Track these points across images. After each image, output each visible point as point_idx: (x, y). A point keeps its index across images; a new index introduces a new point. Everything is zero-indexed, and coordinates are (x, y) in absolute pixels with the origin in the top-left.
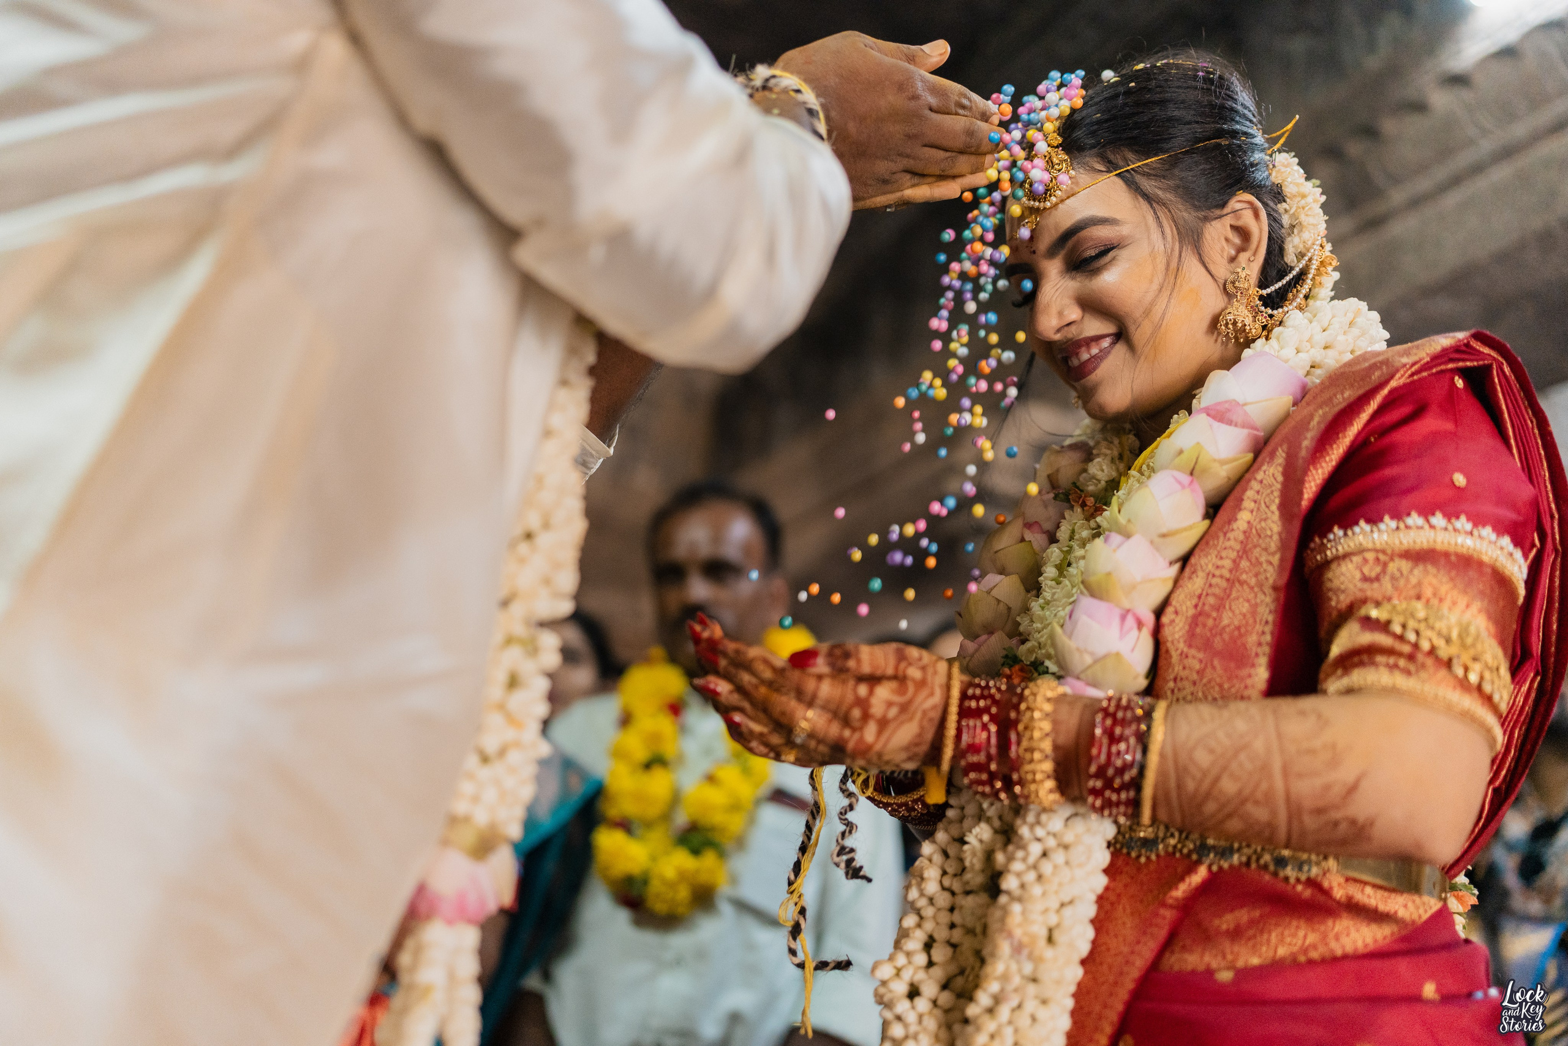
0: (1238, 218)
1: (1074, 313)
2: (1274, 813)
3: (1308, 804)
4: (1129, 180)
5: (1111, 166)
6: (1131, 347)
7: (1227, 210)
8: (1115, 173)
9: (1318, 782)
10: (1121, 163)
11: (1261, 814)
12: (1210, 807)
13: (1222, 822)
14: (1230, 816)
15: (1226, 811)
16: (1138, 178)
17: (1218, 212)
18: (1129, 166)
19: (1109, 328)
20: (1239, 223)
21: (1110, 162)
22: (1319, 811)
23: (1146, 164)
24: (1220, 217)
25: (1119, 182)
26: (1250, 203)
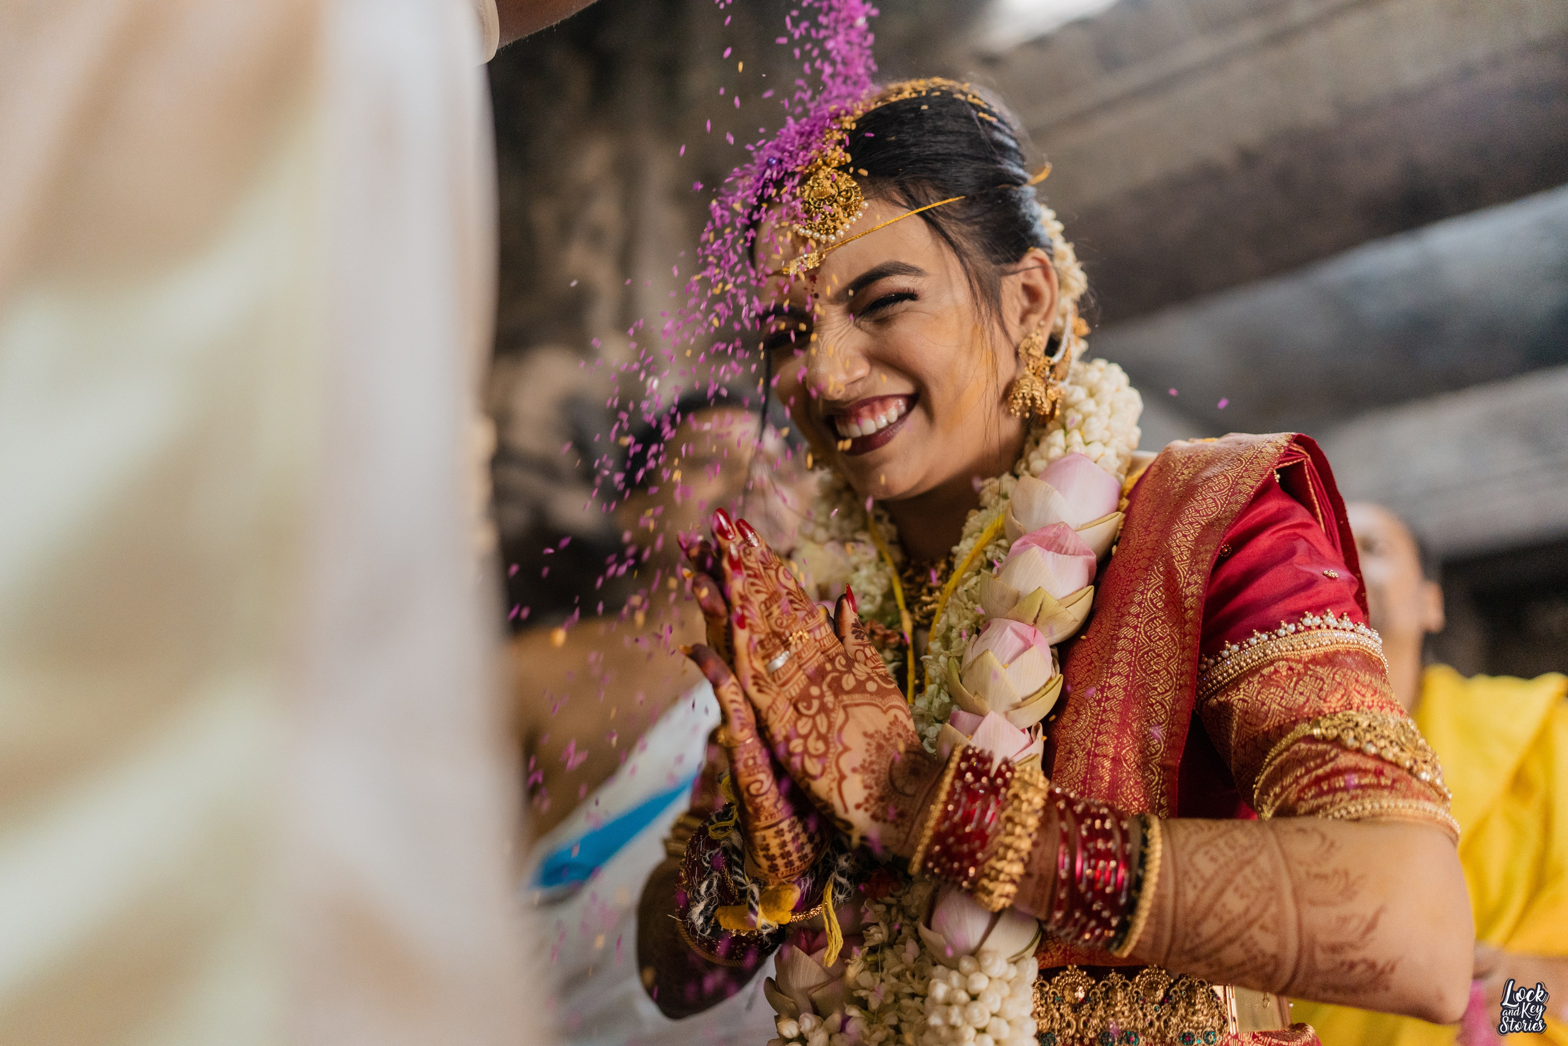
0: (1029, 276)
1: (862, 369)
2: (1282, 945)
3: (1322, 938)
4: (929, 218)
5: (913, 202)
6: (930, 414)
7: (1020, 266)
8: (917, 211)
9: (1334, 912)
10: (922, 200)
11: (1267, 943)
12: (1210, 927)
13: (1218, 950)
14: (1231, 941)
15: (1230, 933)
16: (940, 220)
17: (1012, 267)
18: (930, 204)
19: (905, 387)
20: (1031, 282)
21: (911, 197)
22: (1334, 949)
23: (948, 205)
24: (1015, 273)
25: (921, 222)
26: (1041, 261)
